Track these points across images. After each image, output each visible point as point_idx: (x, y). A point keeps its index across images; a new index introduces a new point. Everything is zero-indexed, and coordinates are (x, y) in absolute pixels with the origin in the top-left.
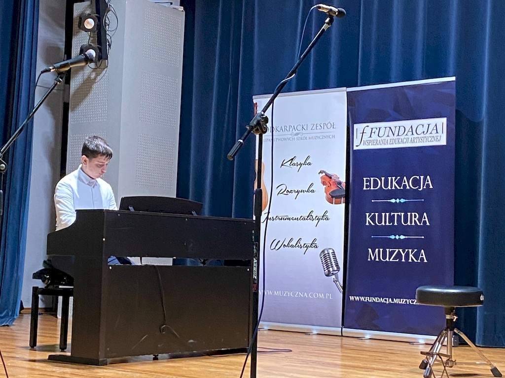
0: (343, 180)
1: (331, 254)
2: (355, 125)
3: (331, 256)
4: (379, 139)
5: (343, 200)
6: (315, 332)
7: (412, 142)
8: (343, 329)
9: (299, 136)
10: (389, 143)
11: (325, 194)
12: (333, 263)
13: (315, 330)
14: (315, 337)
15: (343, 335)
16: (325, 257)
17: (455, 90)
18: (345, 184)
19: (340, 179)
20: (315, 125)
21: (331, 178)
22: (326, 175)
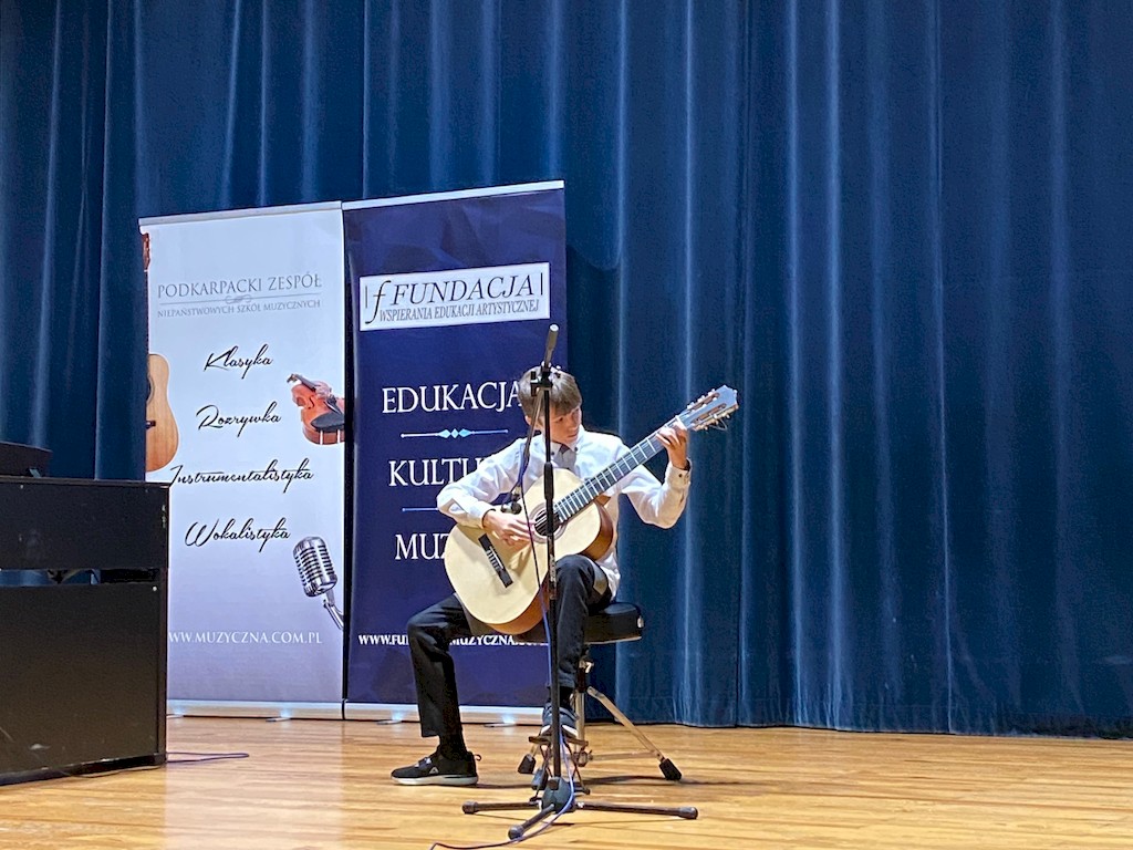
0: (339, 393)
1: (317, 550)
2: (361, 279)
3: (318, 553)
4: (412, 307)
5: (340, 434)
6: (286, 715)
7: (482, 312)
8: (346, 705)
9: (244, 302)
10: (433, 315)
11: (302, 423)
12: (323, 569)
13: (286, 710)
14: (286, 725)
15: (347, 717)
16: (306, 555)
17: (563, 209)
18: (343, 402)
19: (333, 393)
20: (277, 280)
21: (313, 390)
22: (303, 384)
